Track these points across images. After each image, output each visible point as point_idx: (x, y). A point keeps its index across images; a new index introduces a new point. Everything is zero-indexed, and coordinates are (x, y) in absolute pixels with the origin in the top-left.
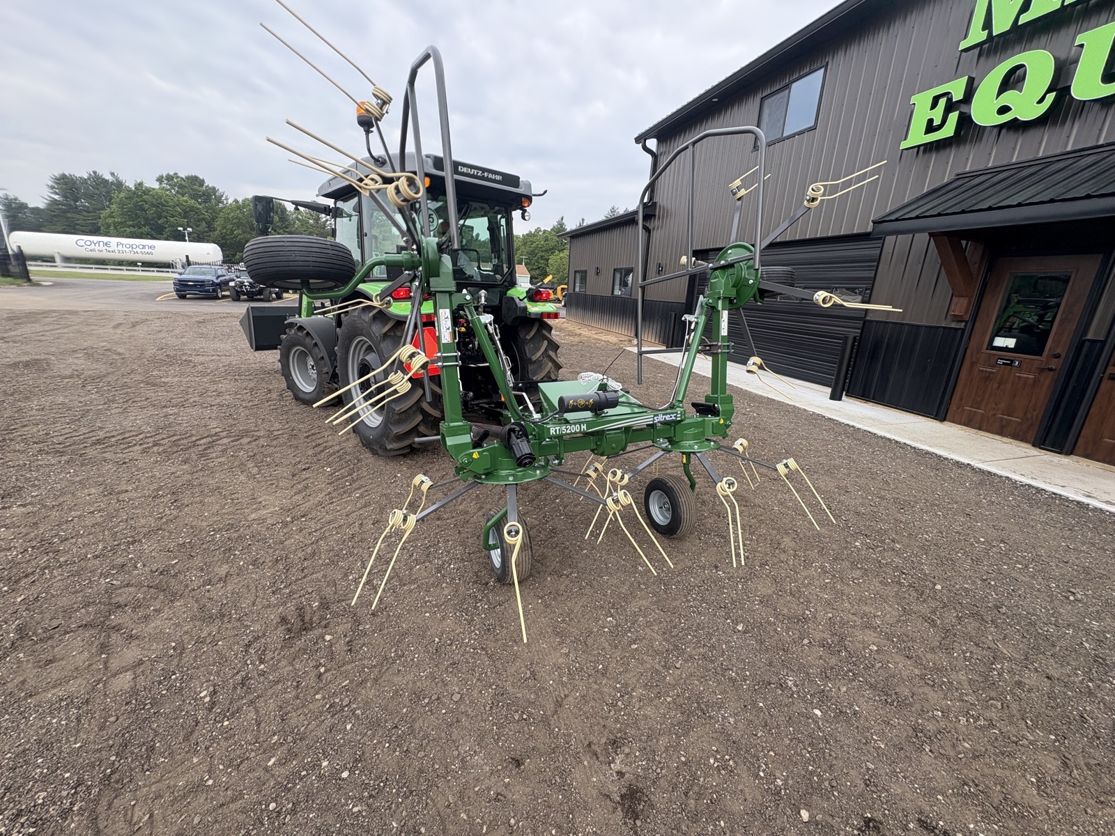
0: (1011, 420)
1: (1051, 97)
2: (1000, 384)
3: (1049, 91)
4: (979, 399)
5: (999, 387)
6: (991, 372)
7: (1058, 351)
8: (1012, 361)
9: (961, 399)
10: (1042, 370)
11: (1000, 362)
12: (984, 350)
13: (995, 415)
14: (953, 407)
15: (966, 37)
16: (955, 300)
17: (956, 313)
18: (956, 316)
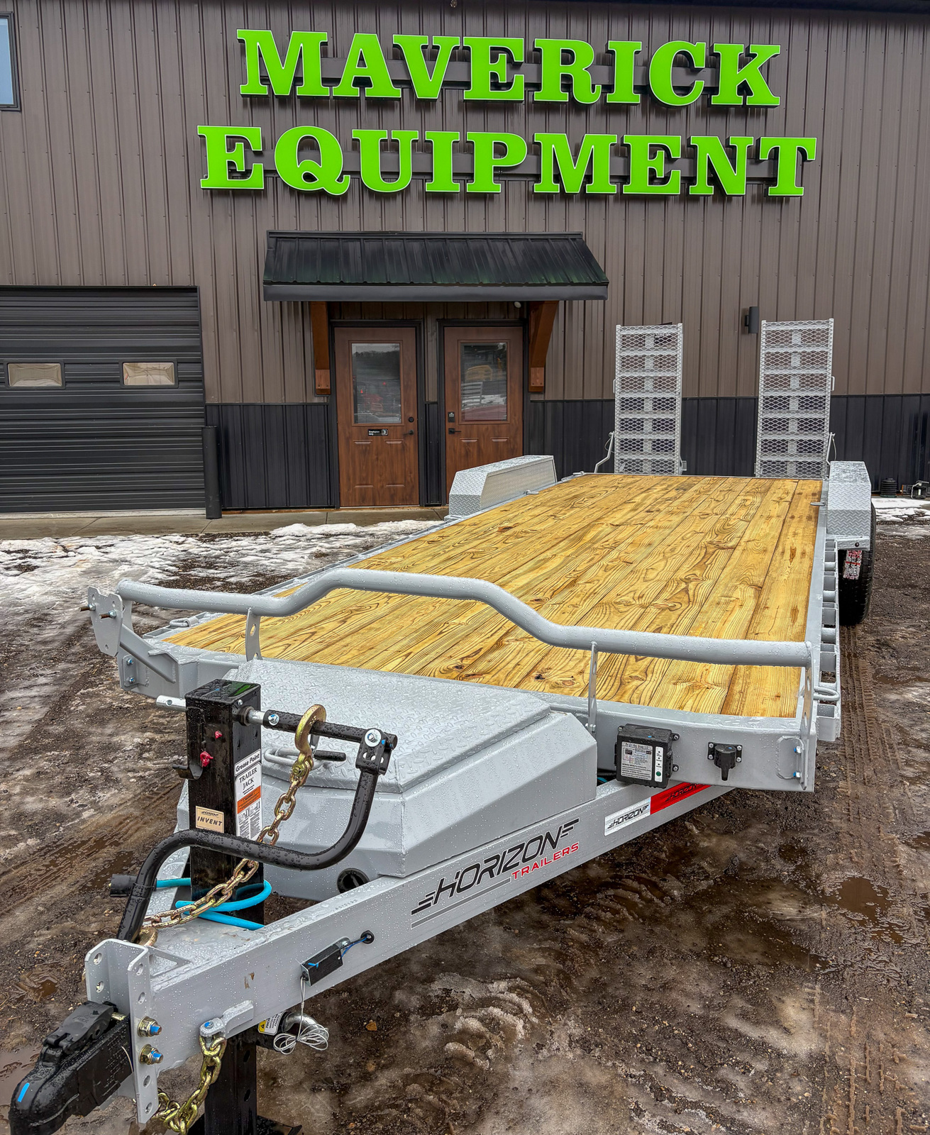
0: (397, 488)
1: (347, 178)
2: (377, 455)
3: (344, 173)
4: (364, 475)
5: (377, 459)
6: (369, 445)
7: (411, 414)
8: (380, 430)
9: (349, 479)
10: (405, 435)
11: (371, 433)
12: (353, 424)
13: (382, 487)
14: (344, 490)
15: (244, 82)
16: (318, 372)
17: (323, 387)
18: (322, 390)
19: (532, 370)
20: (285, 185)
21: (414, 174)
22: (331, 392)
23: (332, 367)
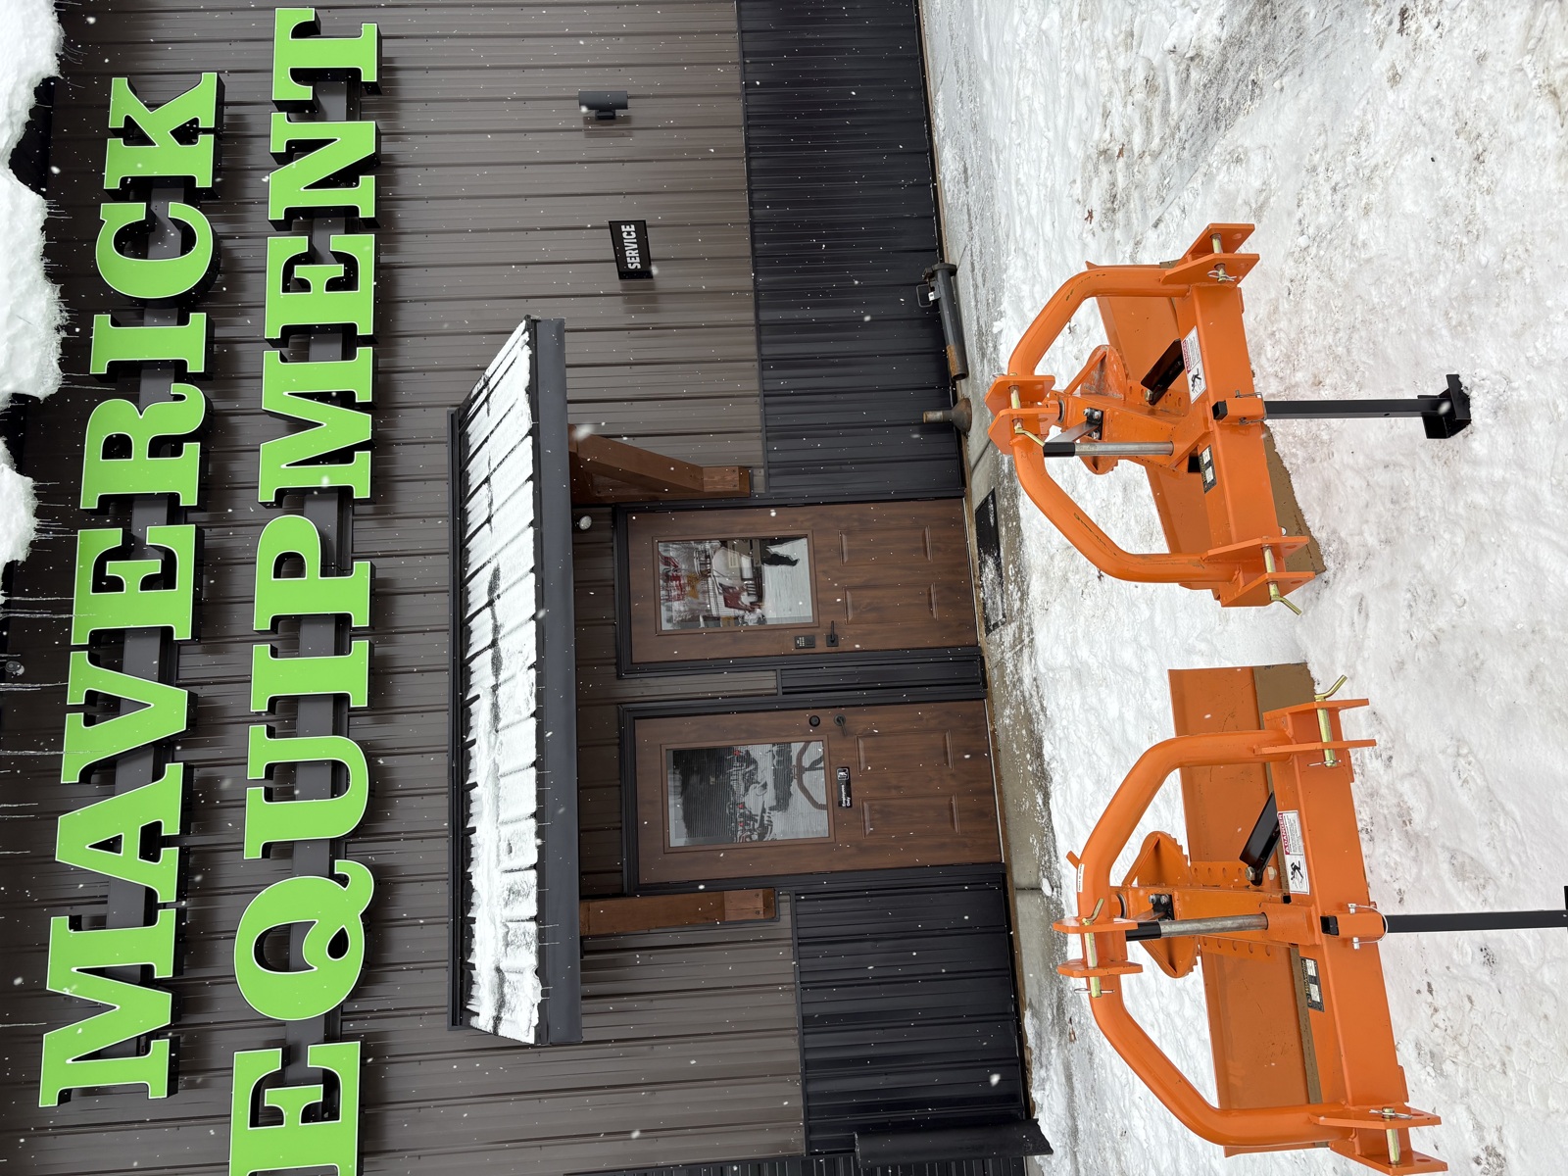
1: (341, 866)
2: (889, 788)
3: (332, 876)
5: (897, 788)
7: (805, 722)
8: (839, 783)
10: (845, 733)
11: (845, 801)
13: (953, 776)
15: (143, 1089)
16: (731, 916)
17: (760, 904)
18: (767, 906)
19: (708, 488)
20: (354, 995)
21: (337, 731)
22: (768, 886)
23: (717, 886)
